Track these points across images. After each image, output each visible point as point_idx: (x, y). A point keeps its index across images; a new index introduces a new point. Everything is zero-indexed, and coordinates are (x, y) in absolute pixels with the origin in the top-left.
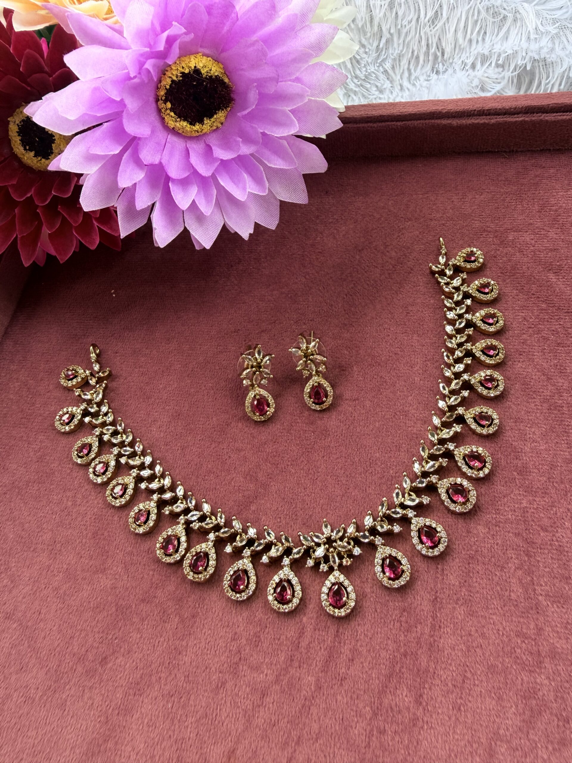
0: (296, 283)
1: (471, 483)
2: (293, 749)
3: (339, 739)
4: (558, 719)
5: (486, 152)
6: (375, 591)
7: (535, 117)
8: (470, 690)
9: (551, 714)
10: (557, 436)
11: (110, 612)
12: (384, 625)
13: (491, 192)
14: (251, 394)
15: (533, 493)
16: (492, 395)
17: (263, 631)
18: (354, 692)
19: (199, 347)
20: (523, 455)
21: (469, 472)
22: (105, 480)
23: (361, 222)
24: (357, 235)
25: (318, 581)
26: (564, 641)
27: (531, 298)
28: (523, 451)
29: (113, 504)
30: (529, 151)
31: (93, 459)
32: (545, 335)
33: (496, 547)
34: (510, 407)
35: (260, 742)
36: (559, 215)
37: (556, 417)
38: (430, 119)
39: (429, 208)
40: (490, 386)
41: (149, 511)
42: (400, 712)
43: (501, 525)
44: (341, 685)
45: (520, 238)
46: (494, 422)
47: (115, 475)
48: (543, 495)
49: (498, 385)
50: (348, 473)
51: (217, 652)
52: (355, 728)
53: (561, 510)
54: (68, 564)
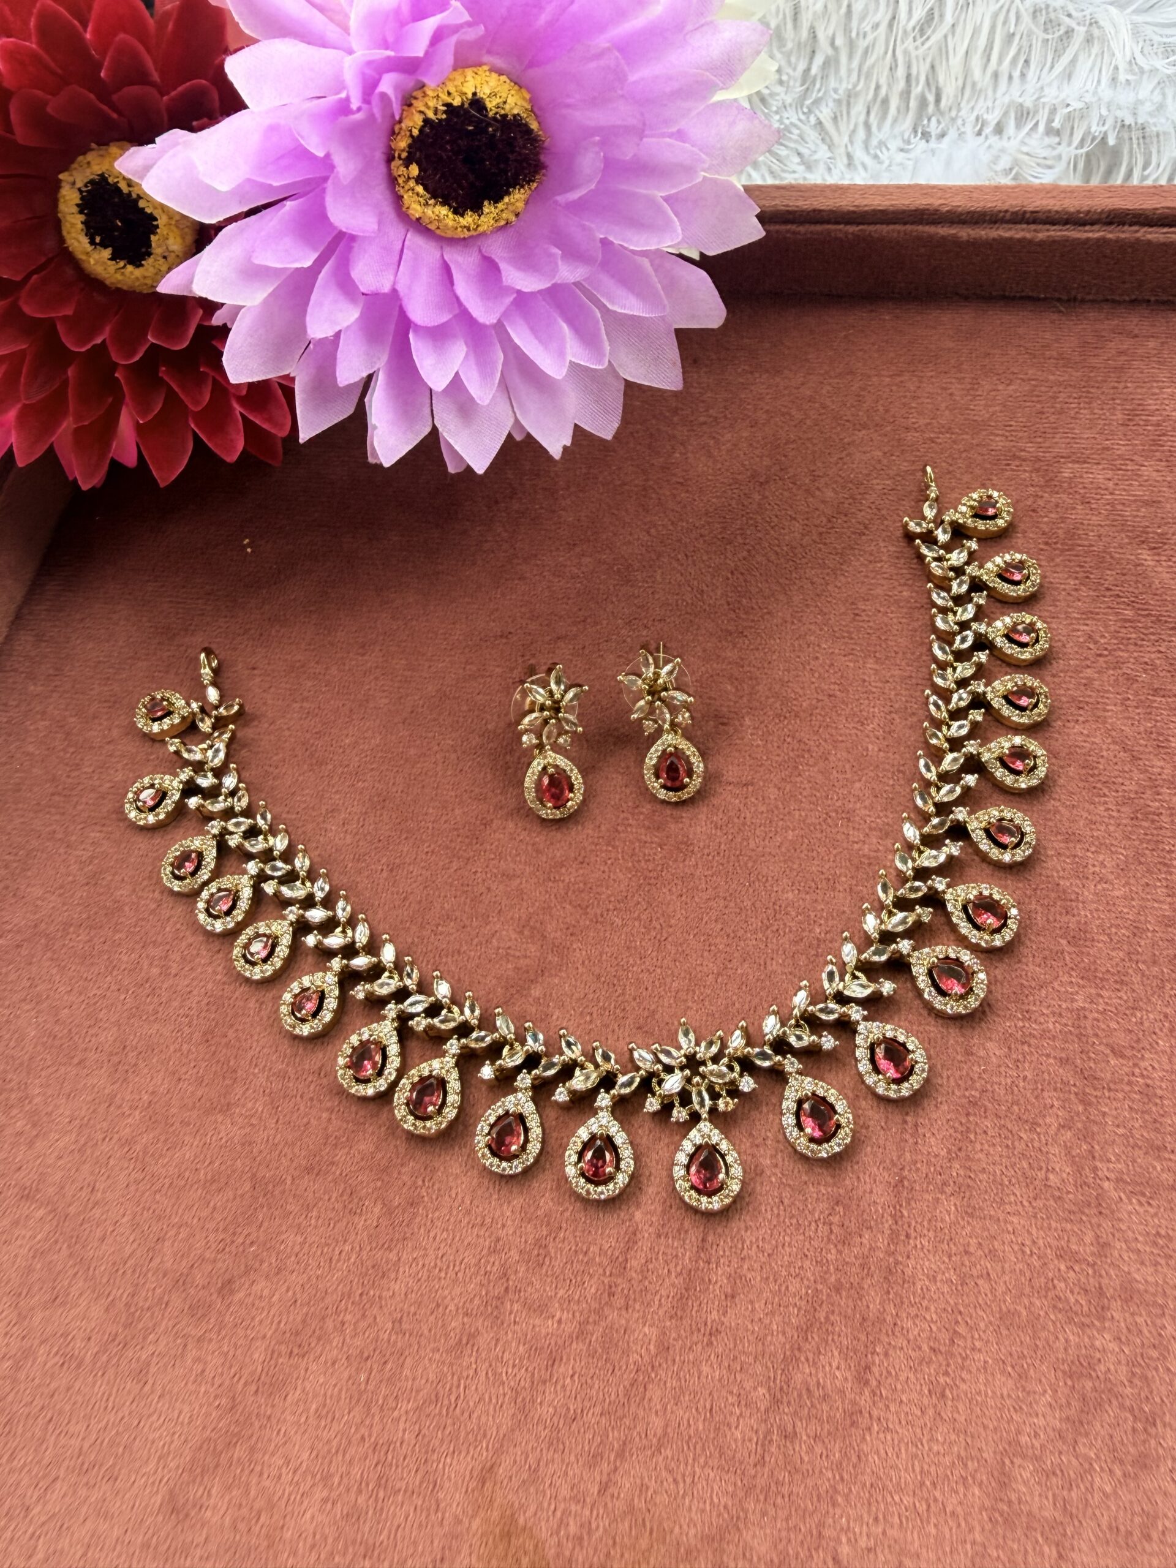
0: (629, 543)
1: (978, 958)
2: (612, 1466)
3: (703, 1449)
4: (1135, 1417)
5: (1022, 298)
6: (780, 1164)
7: (1127, 233)
8: (964, 1359)
9: (1122, 1406)
10: (1148, 871)
11: (240, 1192)
12: (797, 1229)
13: (1029, 380)
14: (537, 765)
15: (1098, 981)
16: (1023, 786)
17: (553, 1235)
18: (735, 1358)
19: (427, 664)
20: (1081, 905)
21: (974, 936)
22: (231, 925)
23: (764, 425)
24: (757, 452)
25: (667, 1141)
26: (1151, 1270)
27: (1104, 596)
28: (1080, 898)
29: (247, 974)
30: (1107, 300)
31: (206, 884)
32: (1129, 672)
33: (1022, 1084)
34: (1057, 812)
35: (544, 1451)
36: (1164, 435)
37: (1146, 834)
38: (913, 223)
39: (904, 405)
40: (1021, 768)
41: (323, 992)
42: (825, 1398)
43: (1033, 1041)
44: (710, 1344)
45: (1085, 476)
46: (1025, 840)
47: (251, 917)
48: (1118, 987)
49: (1035, 767)
50: (729, 931)
51: (460, 1275)
52: (737, 1427)
53: (1151, 1016)
54: (153, 1093)
